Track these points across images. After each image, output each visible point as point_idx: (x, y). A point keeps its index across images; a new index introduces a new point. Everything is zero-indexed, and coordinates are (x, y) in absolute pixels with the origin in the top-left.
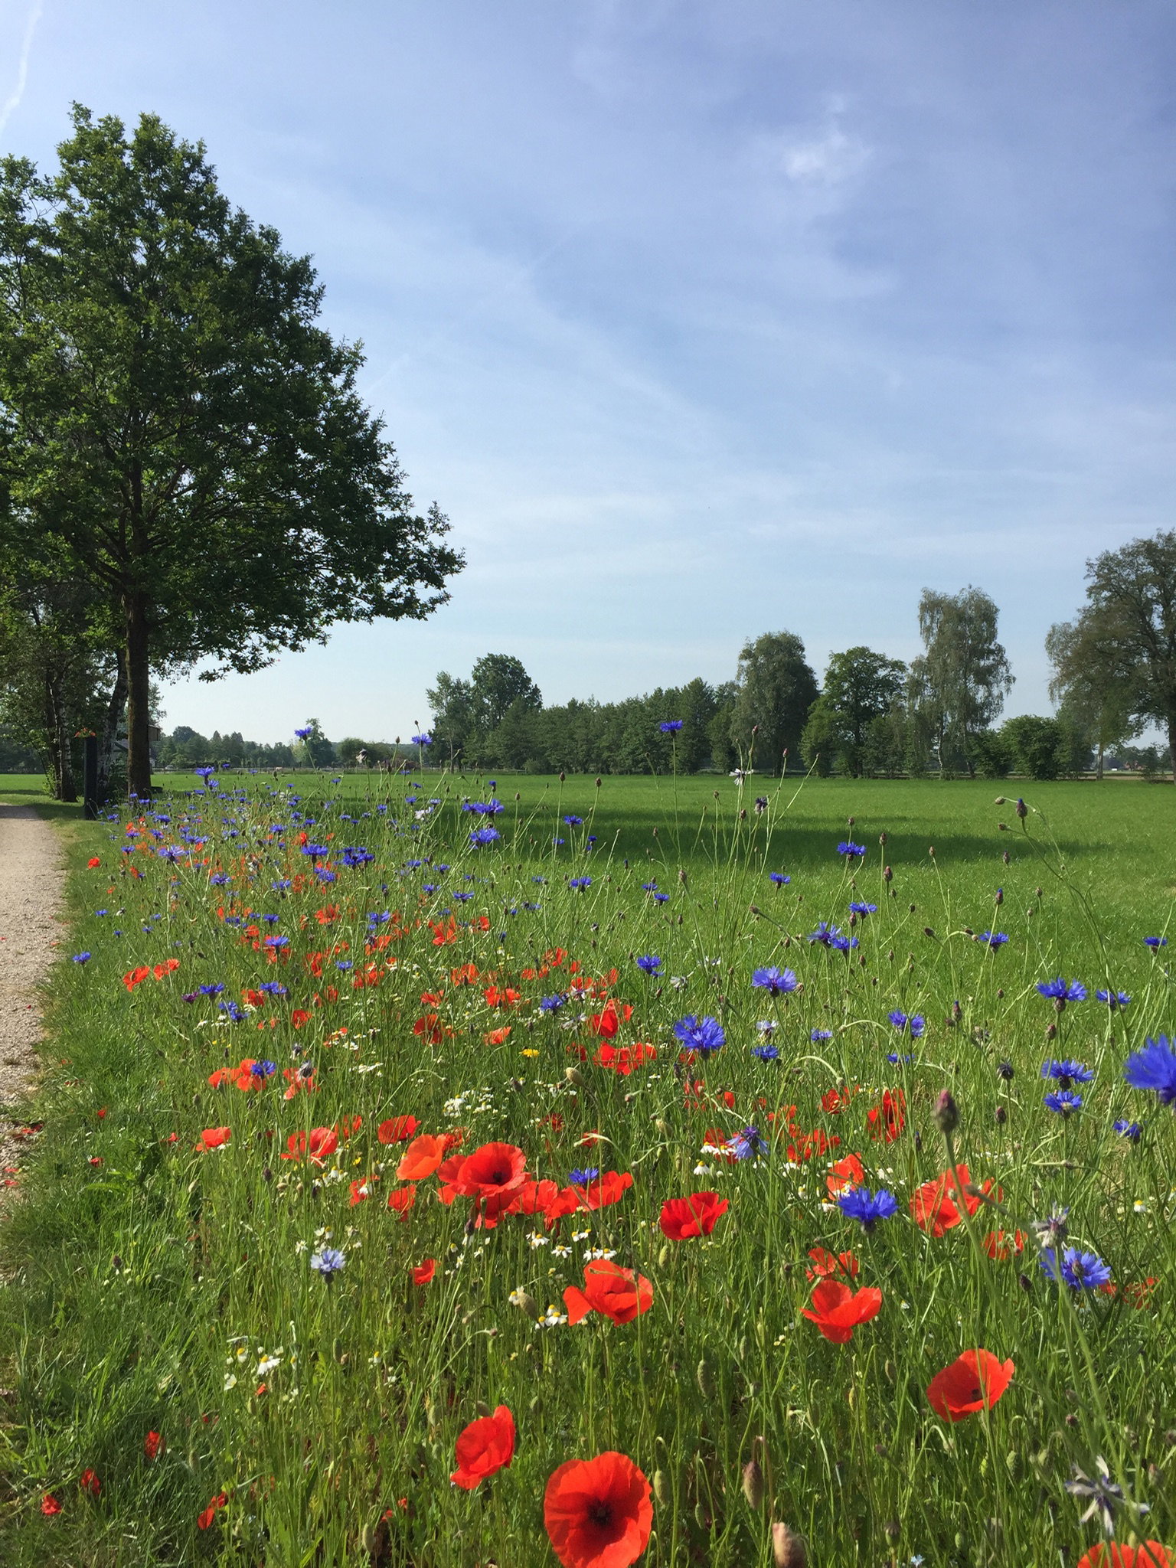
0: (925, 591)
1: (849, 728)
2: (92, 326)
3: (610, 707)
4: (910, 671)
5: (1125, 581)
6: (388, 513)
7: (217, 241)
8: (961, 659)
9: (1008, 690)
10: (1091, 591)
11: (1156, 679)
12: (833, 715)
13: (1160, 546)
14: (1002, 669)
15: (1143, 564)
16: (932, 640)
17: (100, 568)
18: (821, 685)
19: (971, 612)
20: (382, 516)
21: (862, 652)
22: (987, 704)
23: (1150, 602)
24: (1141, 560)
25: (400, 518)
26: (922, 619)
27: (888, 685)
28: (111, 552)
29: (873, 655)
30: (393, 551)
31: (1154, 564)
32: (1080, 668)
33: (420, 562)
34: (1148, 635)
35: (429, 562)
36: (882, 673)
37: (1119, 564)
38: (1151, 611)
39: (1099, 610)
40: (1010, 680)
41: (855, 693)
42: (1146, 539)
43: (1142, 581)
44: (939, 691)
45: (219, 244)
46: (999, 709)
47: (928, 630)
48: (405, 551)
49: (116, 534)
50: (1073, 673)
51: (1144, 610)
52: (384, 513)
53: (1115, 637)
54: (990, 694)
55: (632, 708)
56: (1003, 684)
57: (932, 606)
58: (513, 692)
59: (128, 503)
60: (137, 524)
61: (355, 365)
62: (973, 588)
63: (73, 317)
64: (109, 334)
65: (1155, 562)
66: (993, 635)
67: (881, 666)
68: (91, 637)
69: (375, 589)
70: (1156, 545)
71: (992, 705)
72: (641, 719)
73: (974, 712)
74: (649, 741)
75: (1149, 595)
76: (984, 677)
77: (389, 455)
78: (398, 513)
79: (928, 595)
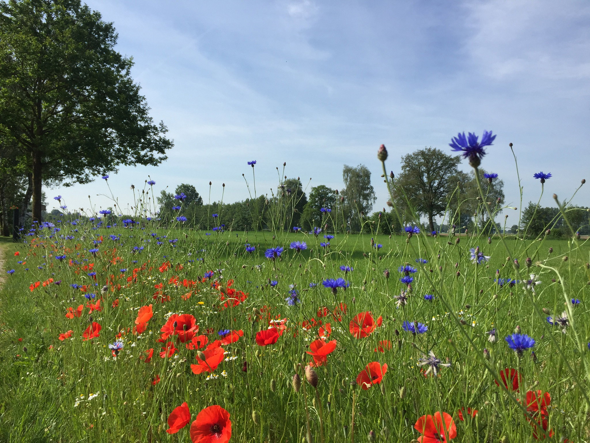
0: (345, 165)
1: (318, 215)
2: (22, 44)
3: (229, 205)
4: (340, 194)
5: (414, 165)
6: (142, 124)
7: (75, 15)
8: (358, 190)
9: (374, 202)
10: (403, 167)
11: (425, 199)
12: (312, 210)
13: (426, 153)
14: (372, 195)
15: (420, 159)
16: (348, 183)
17: (22, 141)
18: (308, 199)
19: (362, 174)
20: (140, 125)
21: (323, 187)
22: (367, 207)
23: (423, 172)
24: (420, 157)
25: (148, 126)
26: (344, 175)
27: (332, 199)
28: (27, 135)
29: (327, 188)
30: (145, 139)
31: (424, 159)
32: (399, 195)
33: (156, 144)
34: (422, 184)
35: (159, 144)
36: (330, 195)
37: (412, 158)
38: (423, 176)
39: (405, 175)
40: (375, 198)
41: (320, 202)
42: (421, 150)
43: (420, 165)
44: (350, 202)
45: (76, 17)
46: (371, 209)
47: (346, 180)
48: (149, 139)
49: (30, 128)
50: (397, 197)
51: (421, 175)
52: (141, 124)
53: (411, 184)
54: (368, 203)
55: (237, 205)
56: (372, 200)
57: (347, 171)
58: (191, 198)
59: (35, 115)
60: (38, 123)
61: (130, 65)
62: (362, 165)
63: (14, 40)
64: (30, 48)
65: (424, 158)
66: (369, 182)
67: (329, 192)
68: (18, 169)
69: (137, 153)
70: (425, 152)
71: (369, 207)
72: (241, 210)
73: (363, 210)
74: (244, 218)
75: (422, 169)
76: (366, 197)
77: (143, 101)
78: (146, 124)
79: (346, 167)
